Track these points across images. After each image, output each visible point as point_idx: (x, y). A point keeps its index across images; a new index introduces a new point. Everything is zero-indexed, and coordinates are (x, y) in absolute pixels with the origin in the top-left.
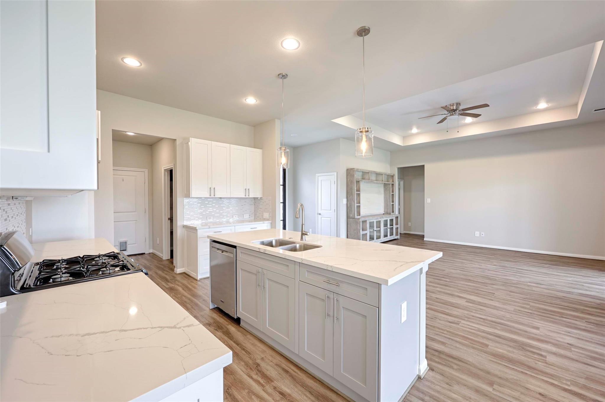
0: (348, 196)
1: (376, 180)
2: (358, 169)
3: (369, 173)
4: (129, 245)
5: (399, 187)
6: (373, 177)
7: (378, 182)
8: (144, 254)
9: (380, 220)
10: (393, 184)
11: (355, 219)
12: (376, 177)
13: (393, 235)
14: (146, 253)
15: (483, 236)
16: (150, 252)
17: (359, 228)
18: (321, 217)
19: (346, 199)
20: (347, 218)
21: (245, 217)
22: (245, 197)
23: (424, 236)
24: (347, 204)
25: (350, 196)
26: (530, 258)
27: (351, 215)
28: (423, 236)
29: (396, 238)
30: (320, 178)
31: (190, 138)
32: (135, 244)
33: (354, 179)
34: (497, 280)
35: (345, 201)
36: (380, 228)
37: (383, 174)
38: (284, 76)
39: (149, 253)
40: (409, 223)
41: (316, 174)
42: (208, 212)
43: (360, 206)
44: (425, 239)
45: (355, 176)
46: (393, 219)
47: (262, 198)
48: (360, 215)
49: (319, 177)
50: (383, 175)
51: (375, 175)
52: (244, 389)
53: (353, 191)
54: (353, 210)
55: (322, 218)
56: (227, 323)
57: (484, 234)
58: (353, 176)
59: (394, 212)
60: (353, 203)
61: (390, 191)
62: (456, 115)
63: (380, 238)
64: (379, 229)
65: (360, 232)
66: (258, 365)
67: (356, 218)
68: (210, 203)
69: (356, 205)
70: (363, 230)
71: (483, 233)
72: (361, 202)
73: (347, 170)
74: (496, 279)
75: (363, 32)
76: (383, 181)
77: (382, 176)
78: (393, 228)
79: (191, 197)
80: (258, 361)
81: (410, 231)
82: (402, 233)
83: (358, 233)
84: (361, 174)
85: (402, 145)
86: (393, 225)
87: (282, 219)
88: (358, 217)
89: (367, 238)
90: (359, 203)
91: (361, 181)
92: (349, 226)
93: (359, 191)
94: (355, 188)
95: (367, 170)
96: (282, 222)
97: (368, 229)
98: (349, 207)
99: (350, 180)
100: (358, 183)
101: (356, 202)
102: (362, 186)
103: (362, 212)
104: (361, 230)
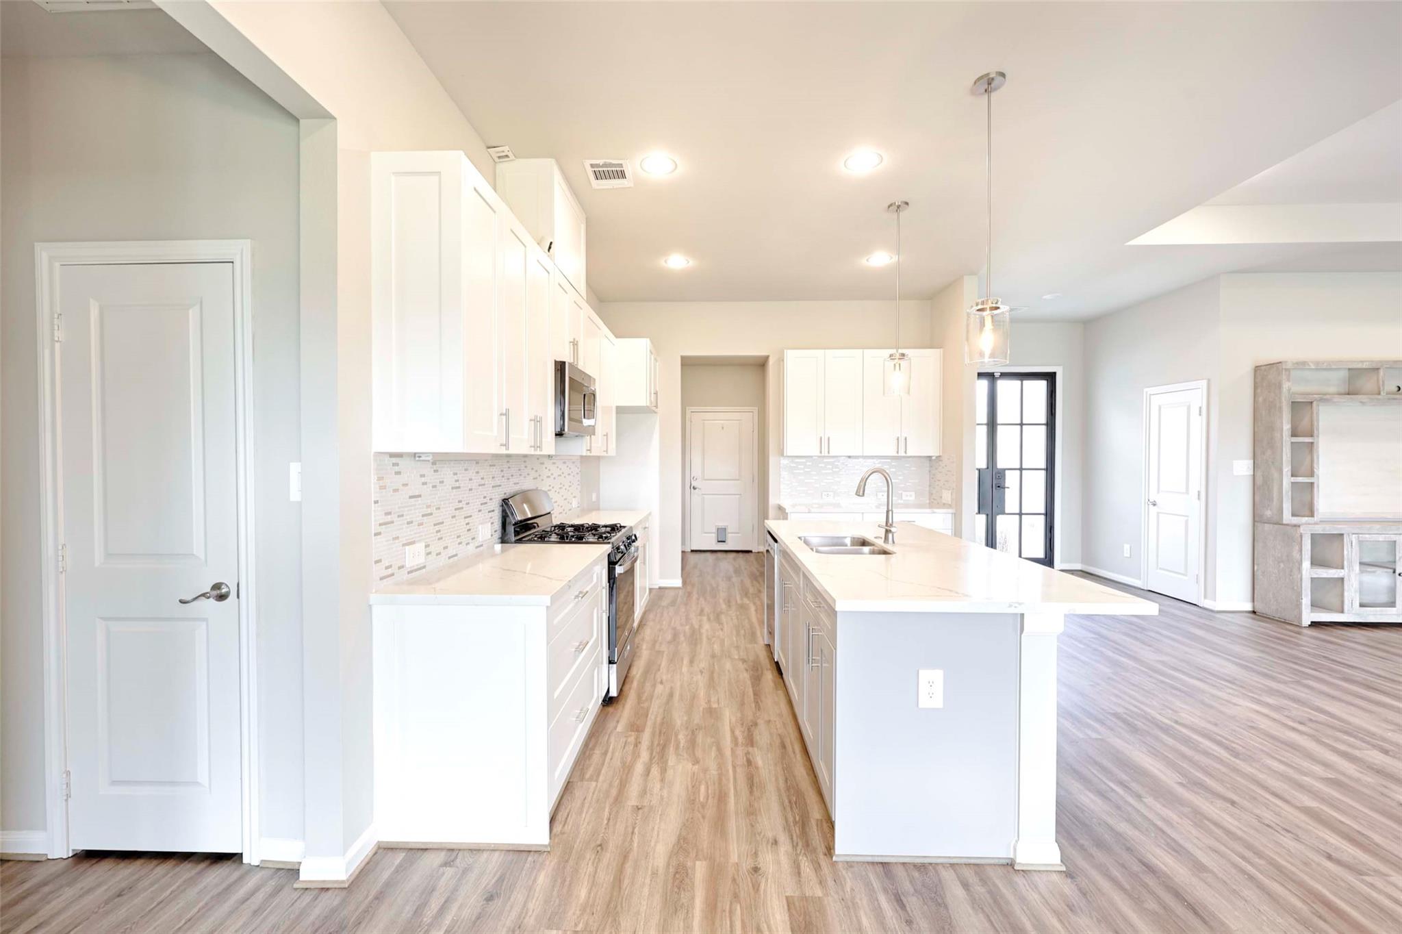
2: (1305, 362)
3: (1377, 369)
4: (729, 535)
8: (750, 552)
11: (1283, 524)
14: (753, 551)
16: (760, 551)
17: (1295, 554)
18: (1158, 513)
19: (1252, 461)
20: (1254, 521)
21: (904, 498)
22: (897, 455)
24: (1255, 476)
25: (1263, 453)
27: (1268, 513)
30: (1156, 401)
31: (785, 351)
32: (738, 533)
33: (1280, 398)
35: (1243, 467)
38: (898, 207)
39: (758, 552)
41: (1146, 390)
42: (824, 484)
43: (1312, 484)
45: (1286, 384)
47: (940, 456)
48: (1312, 515)
49: (1152, 396)
52: (712, 737)
53: (1277, 435)
54: (1275, 500)
55: (1161, 515)
56: (769, 666)
58: (1280, 386)
60: (1276, 475)
65: (1300, 569)
66: (756, 724)
67: (1284, 522)
68: (799, 467)
69: (1287, 480)
70: (1315, 563)
72: (1322, 469)
73: (1257, 369)
75: (988, 84)
79: (785, 455)
80: (760, 722)
83: (1291, 571)
84: (1341, 376)
87: (1043, 511)
88: (1295, 520)
89: (1346, 594)
90: (1312, 474)
91: (1325, 399)
92: (1259, 546)
93: (1312, 436)
94: (1287, 427)
95: (1362, 362)
96: (1043, 517)
97: (1350, 566)
98: (1261, 490)
99: (1265, 400)
100: (1301, 407)
101: (1287, 469)
102: (1326, 417)
103: (1324, 505)
104: (1306, 564)
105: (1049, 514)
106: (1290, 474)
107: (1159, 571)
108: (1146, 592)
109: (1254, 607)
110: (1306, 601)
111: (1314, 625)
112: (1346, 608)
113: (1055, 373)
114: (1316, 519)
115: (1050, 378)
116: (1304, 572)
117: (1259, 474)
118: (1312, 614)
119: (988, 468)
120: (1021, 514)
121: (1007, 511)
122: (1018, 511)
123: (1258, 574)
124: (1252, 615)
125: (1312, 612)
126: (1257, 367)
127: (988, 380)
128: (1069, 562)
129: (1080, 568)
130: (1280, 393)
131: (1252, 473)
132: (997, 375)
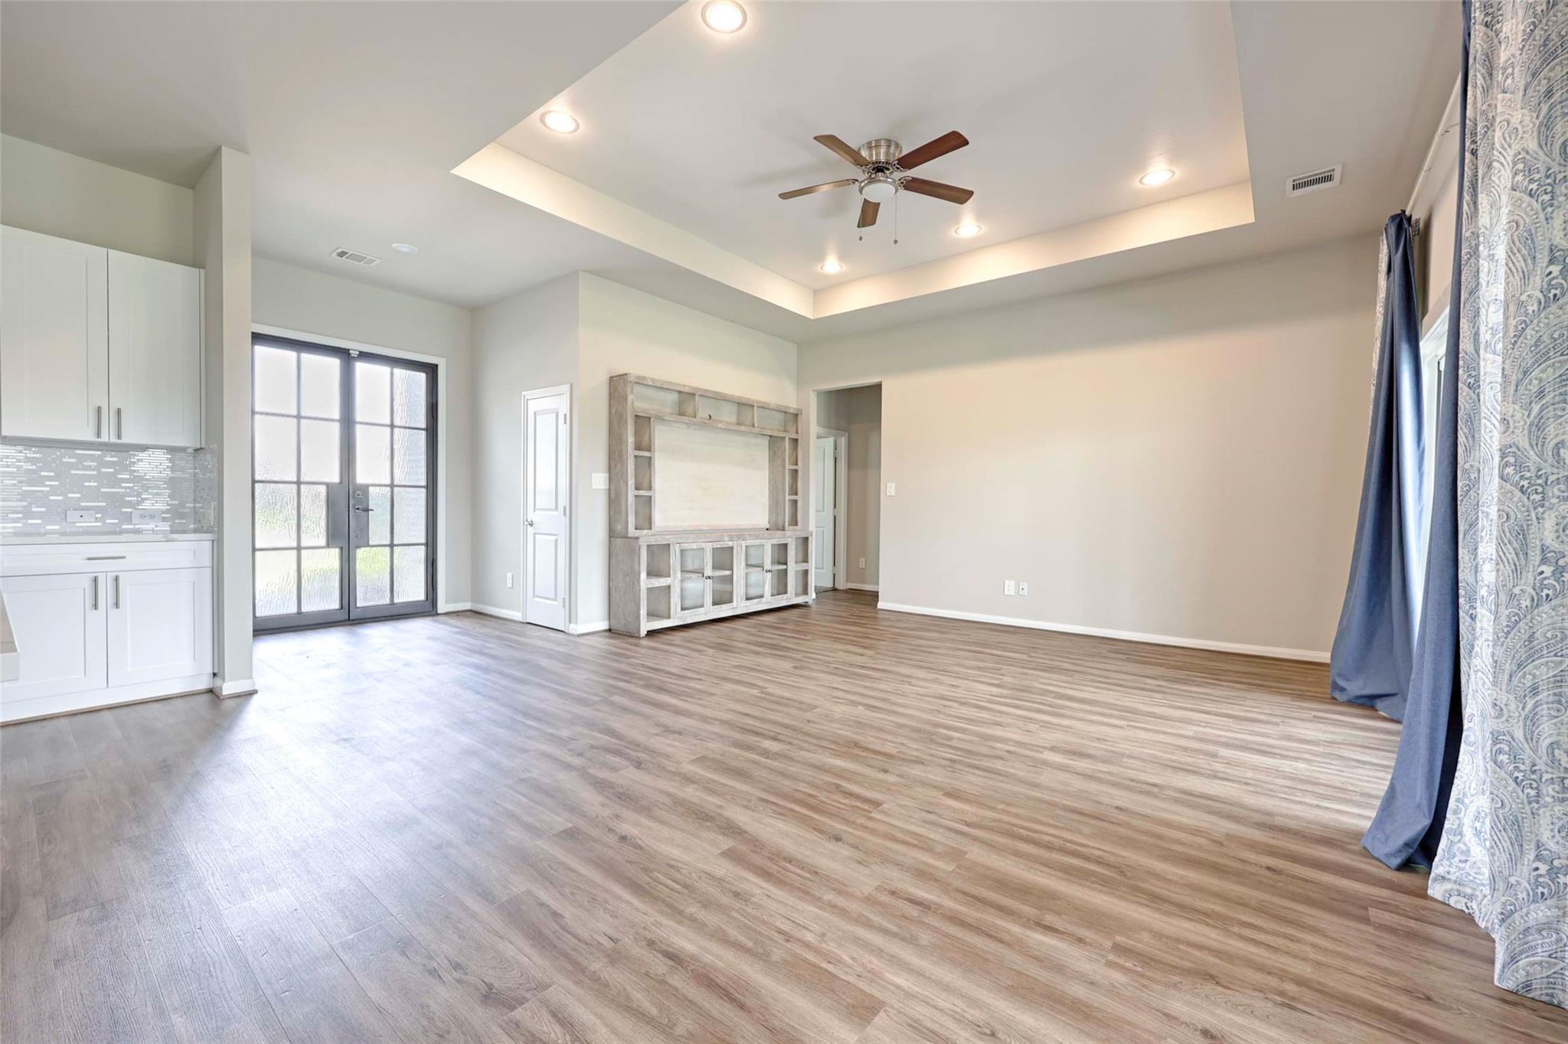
0: (613, 465)
1: (738, 424)
2: (644, 378)
3: (694, 395)
5: (835, 453)
6: (728, 414)
7: (743, 428)
9: (730, 544)
10: (797, 440)
11: (628, 538)
12: (739, 414)
13: (786, 593)
15: (1025, 592)
17: (636, 564)
18: (535, 534)
19: (607, 475)
20: (610, 537)
22: (94, 439)
23: (878, 596)
24: (609, 489)
25: (616, 466)
26: (1128, 660)
27: (619, 526)
28: (875, 596)
29: (800, 600)
30: (533, 405)
33: (626, 411)
34: (953, 743)
35: (601, 481)
36: (732, 570)
37: (756, 405)
40: (861, 559)
41: (523, 393)
43: (651, 498)
44: (881, 605)
45: (630, 398)
46: (786, 545)
47: (201, 449)
48: (651, 529)
49: (530, 401)
50: (755, 409)
51: (734, 408)
53: (624, 448)
54: (624, 513)
55: (537, 536)
57: (1026, 590)
58: (626, 399)
59: (799, 523)
60: (624, 488)
61: (784, 460)
62: (885, 182)
63: (731, 601)
64: (727, 573)
65: (638, 580)
67: (630, 535)
69: (631, 493)
70: (650, 574)
71: (1025, 585)
72: (657, 483)
73: (611, 380)
74: (950, 738)
76: (754, 426)
77: (753, 411)
78: (786, 571)
81: (863, 582)
82: (842, 588)
83: (634, 583)
84: (673, 397)
85: (811, 316)
86: (786, 564)
87: (423, 540)
88: (637, 533)
89: (672, 600)
90: (650, 488)
91: (660, 418)
92: (613, 561)
93: (650, 451)
94: (631, 440)
95: (685, 386)
96: (423, 548)
97: (675, 573)
98: (614, 501)
99: (616, 411)
100: (643, 422)
101: (631, 482)
102: (662, 436)
103: (659, 519)
104: (643, 575)
105: (431, 544)
106: (633, 486)
107: (536, 599)
108: (521, 625)
109: (610, 625)
110: (643, 612)
111: (651, 633)
112: (672, 616)
113: (437, 366)
114: (653, 531)
115: (431, 370)
116: (642, 583)
117: (613, 488)
118: (648, 624)
119: (341, 483)
120: (392, 546)
121: (371, 543)
122: (388, 542)
123: (613, 589)
124: (607, 634)
125: (648, 621)
126: (611, 377)
127: (339, 358)
128: (456, 601)
129: (469, 608)
130: (626, 403)
131: (607, 487)
132: (354, 353)
